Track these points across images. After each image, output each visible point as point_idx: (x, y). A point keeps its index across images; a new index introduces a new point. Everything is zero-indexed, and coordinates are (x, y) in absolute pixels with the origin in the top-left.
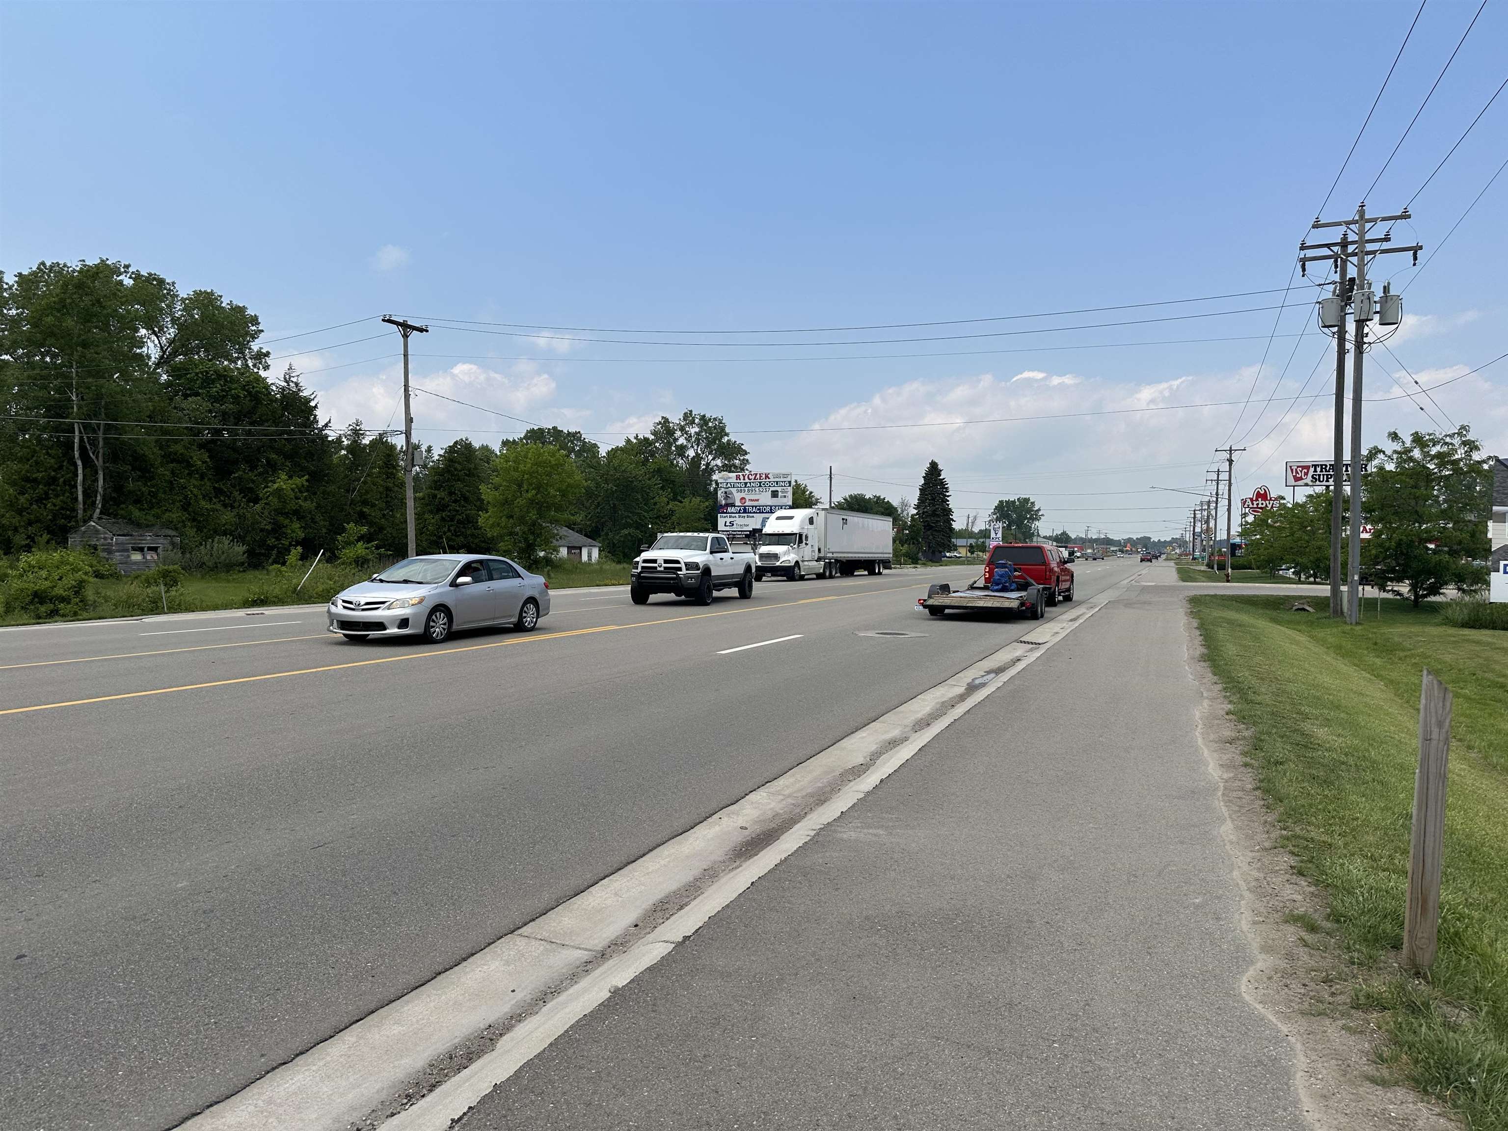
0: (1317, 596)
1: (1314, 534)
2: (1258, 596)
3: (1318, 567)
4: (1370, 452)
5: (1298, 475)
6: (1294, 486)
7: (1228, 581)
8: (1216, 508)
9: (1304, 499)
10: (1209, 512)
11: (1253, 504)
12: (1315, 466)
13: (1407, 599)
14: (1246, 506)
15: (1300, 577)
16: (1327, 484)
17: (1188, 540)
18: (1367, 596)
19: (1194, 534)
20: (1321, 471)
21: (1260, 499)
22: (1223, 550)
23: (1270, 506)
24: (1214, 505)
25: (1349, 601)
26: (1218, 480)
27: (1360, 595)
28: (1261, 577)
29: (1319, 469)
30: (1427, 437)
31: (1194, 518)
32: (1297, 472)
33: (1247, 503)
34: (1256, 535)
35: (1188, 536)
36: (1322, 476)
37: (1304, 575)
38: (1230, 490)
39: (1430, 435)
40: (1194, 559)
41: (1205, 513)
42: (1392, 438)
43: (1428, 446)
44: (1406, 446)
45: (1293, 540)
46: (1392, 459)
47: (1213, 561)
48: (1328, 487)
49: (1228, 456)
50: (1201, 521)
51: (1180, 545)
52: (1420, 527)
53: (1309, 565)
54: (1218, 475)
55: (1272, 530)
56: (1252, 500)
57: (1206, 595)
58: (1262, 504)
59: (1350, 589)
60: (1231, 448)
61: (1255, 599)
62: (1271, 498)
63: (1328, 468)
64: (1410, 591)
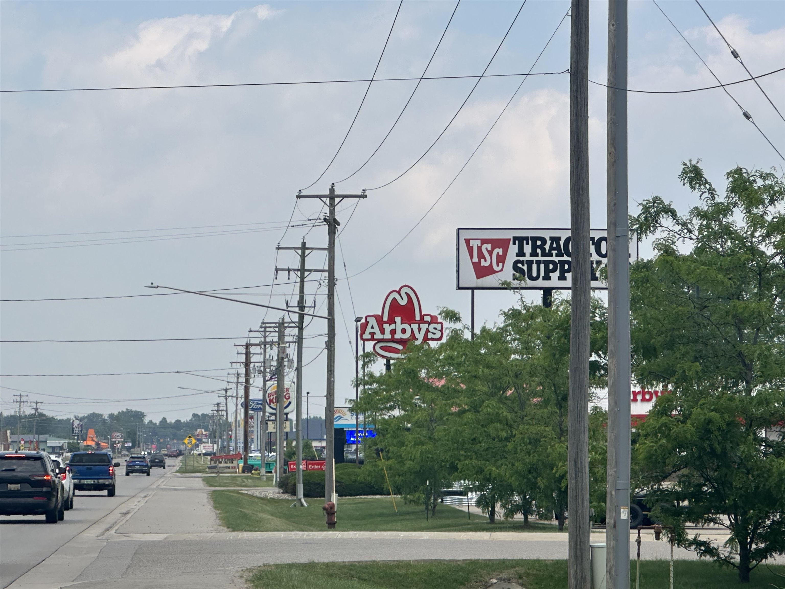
0: (538, 561)
1: (522, 406)
2: (407, 565)
3: (533, 486)
4: (646, 209)
5: (483, 263)
6: (473, 289)
7: (332, 525)
8: (300, 340)
9: (501, 322)
10: (282, 351)
11: (383, 332)
12: (520, 241)
13: (727, 561)
14: (367, 336)
15: (493, 513)
16: (547, 284)
17: (231, 419)
18: (646, 556)
19: (246, 406)
20: (534, 254)
21: (398, 320)
22: (315, 444)
23: (420, 337)
24: (295, 331)
25: (609, 571)
26: (302, 270)
27: (633, 555)
28: (408, 513)
29: (528, 249)
30: (760, 183)
31: (247, 364)
32: (481, 256)
33: (369, 330)
34: (392, 408)
35: (232, 408)
36: (535, 266)
37: (503, 506)
38: (331, 295)
39: (764, 177)
40: (248, 468)
41: (273, 352)
42: (691, 181)
43: (762, 202)
44: (718, 200)
45: (478, 421)
46: (690, 231)
47: (294, 473)
48: (547, 292)
49: (327, 210)
50: (264, 372)
51: (214, 432)
52: (749, 391)
53: (515, 484)
54: (303, 257)
55: (429, 396)
56: (379, 319)
57: (291, 566)
58: (404, 331)
59: (613, 543)
60: (332, 190)
61: (403, 572)
62: (422, 317)
63: (547, 247)
64: (731, 540)
